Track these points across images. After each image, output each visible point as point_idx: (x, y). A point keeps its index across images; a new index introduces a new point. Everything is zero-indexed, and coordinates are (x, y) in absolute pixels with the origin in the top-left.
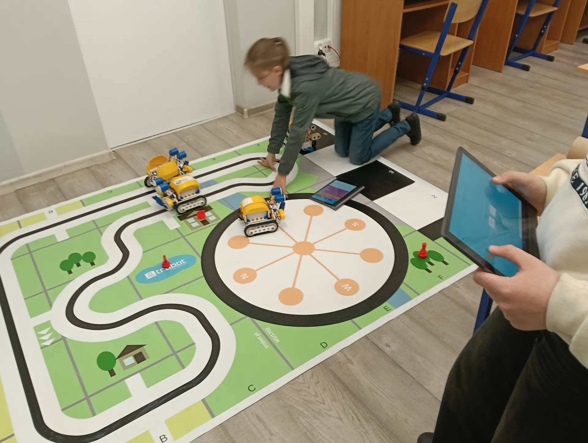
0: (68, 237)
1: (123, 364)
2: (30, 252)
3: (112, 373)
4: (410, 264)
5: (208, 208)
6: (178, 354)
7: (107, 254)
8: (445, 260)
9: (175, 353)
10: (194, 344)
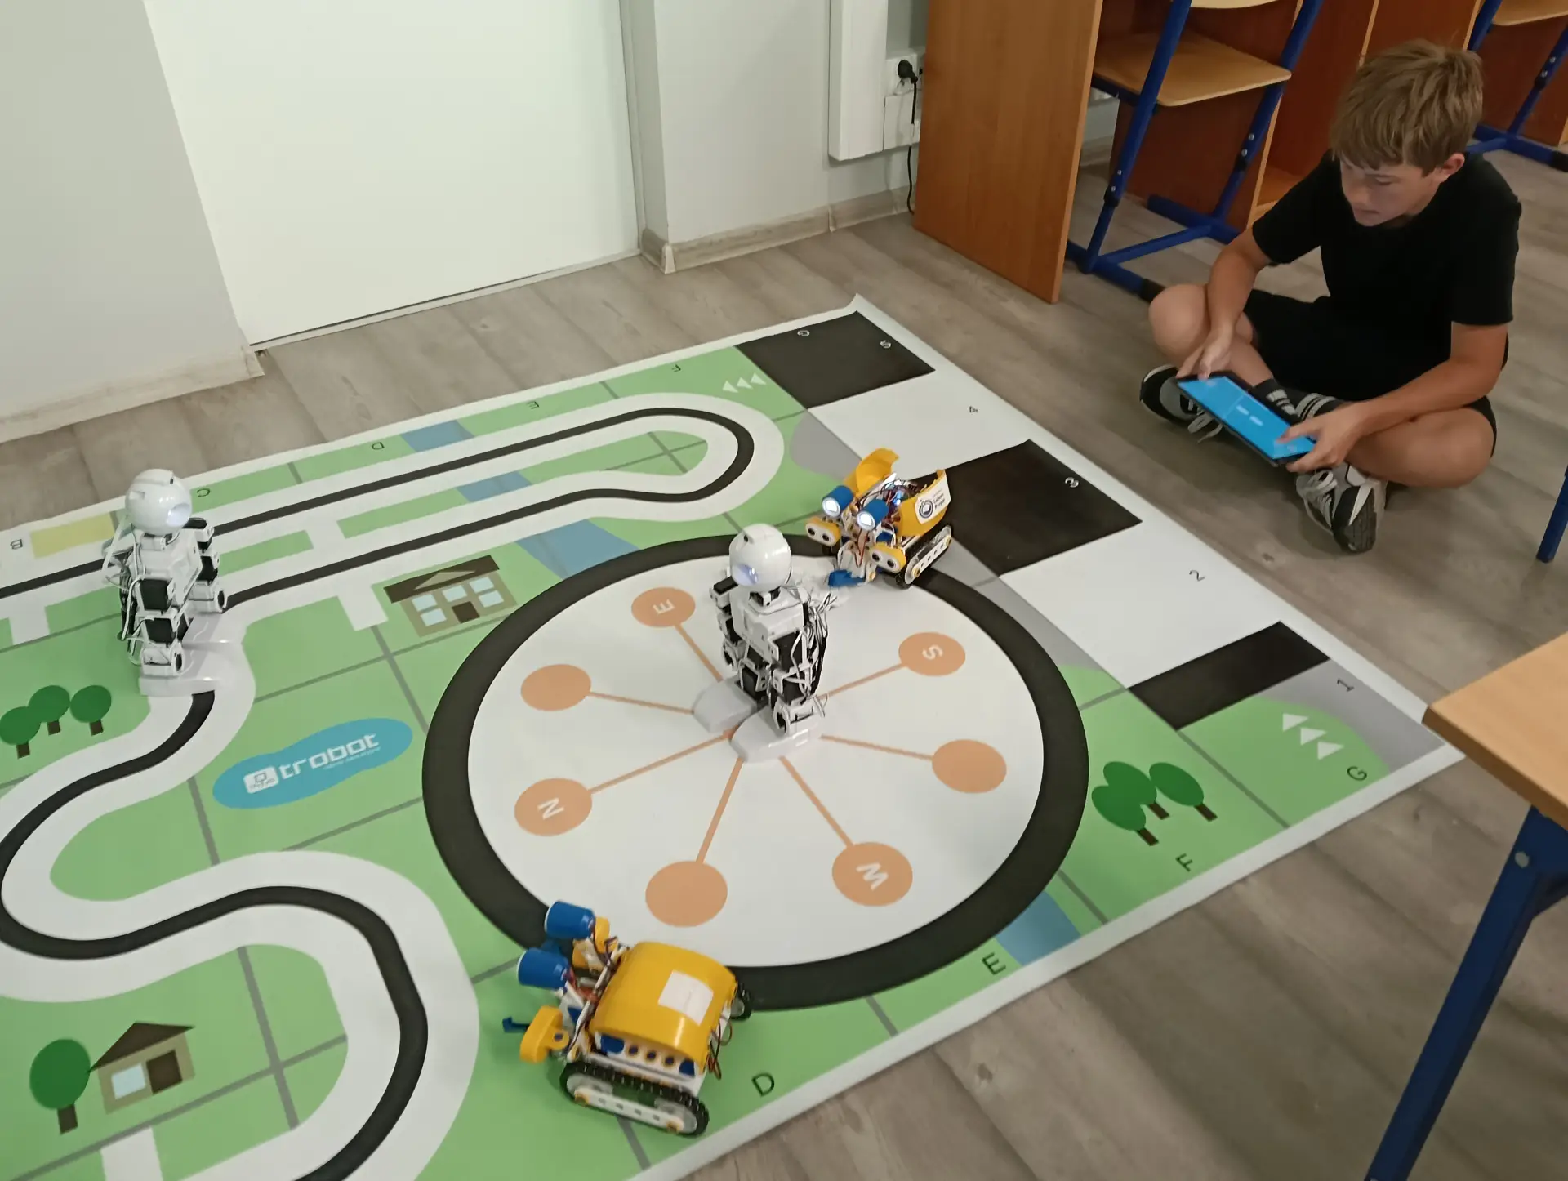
0: (47, 633)
1: (108, 1091)
3: (68, 1121)
4: (1089, 807)
5: (483, 565)
6: (287, 1071)
7: (146, 696)
8: (1207, 802)
9: (277, 1068)
10: (343, 1038)
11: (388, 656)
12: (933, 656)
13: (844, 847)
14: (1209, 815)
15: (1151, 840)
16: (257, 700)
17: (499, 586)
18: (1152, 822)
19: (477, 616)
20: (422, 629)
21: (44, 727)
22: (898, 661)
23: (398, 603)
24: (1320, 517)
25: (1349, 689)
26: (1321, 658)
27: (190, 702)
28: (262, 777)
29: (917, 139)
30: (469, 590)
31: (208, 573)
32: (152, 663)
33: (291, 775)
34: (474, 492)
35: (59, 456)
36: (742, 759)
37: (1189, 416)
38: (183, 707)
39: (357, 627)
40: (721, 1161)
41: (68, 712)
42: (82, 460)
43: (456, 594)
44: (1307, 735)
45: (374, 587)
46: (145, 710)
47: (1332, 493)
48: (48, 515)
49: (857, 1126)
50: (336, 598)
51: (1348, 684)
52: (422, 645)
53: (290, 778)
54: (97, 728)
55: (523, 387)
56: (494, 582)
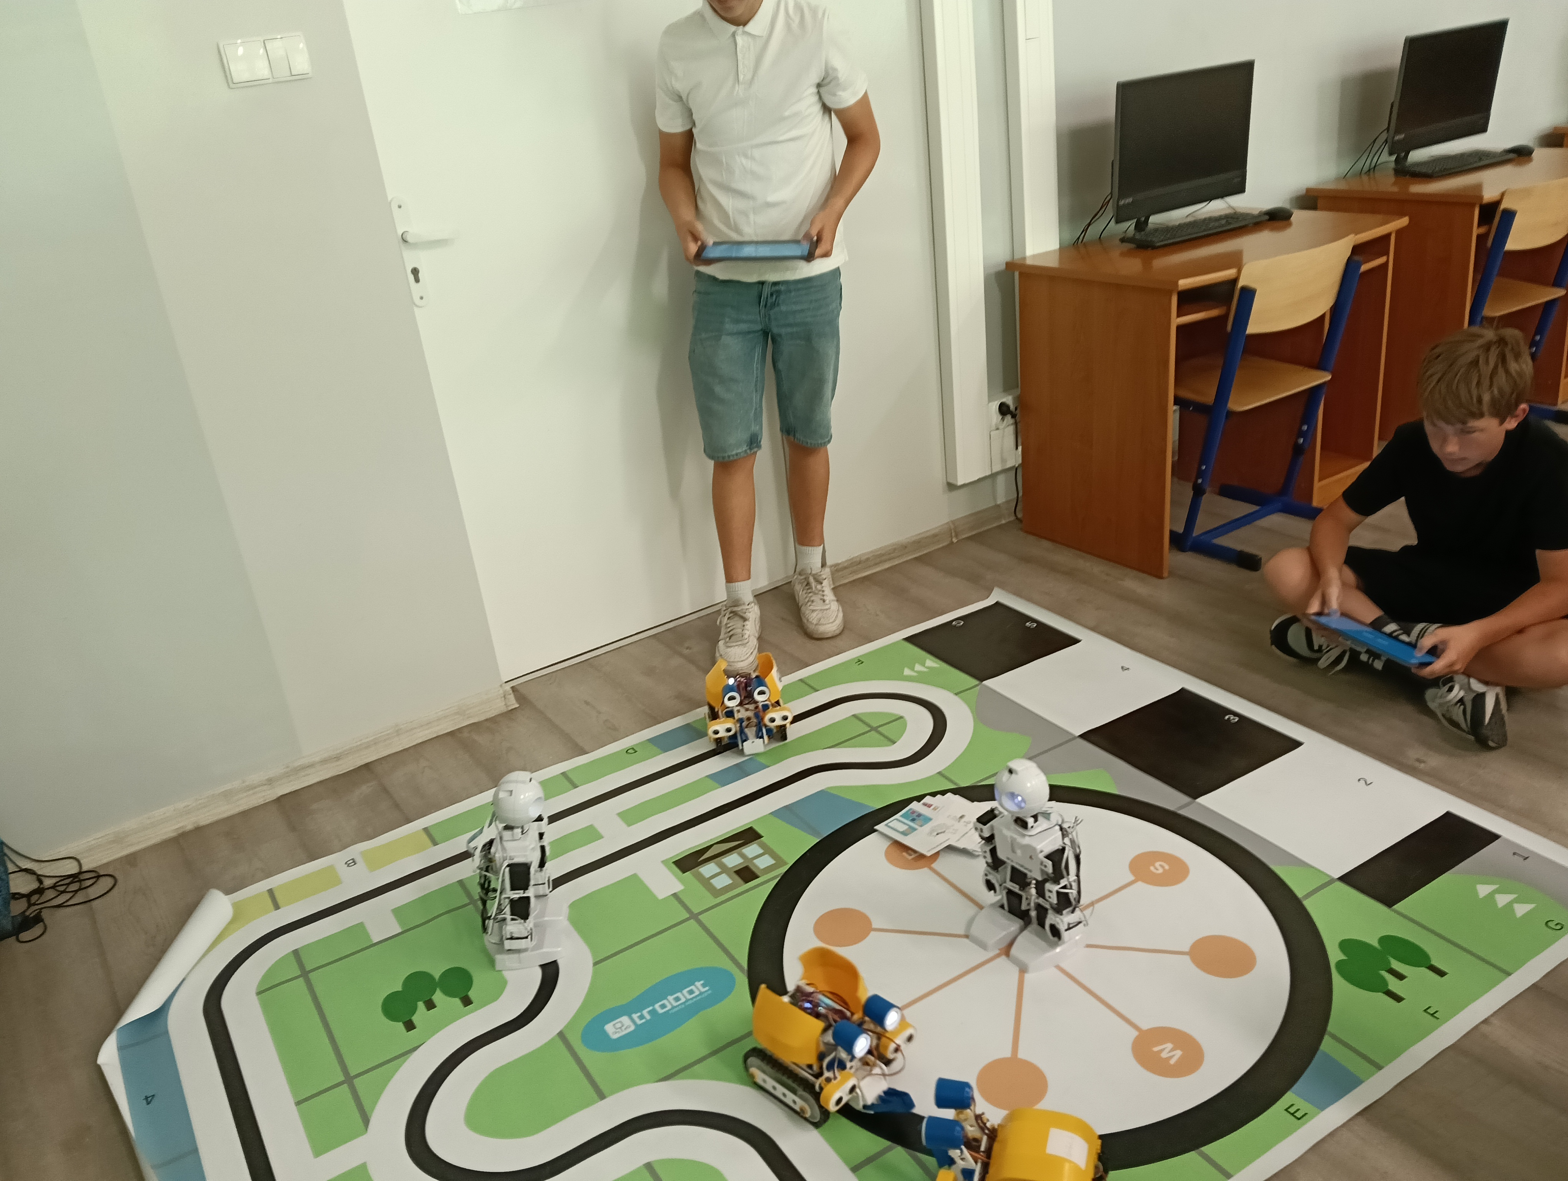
0: (400, 931)
2: (305, 974)
5: (749, 836)
7: (501, 971)
8: (1435, 962)
11: (694, 916)
12: (1161, 870)
13: (1135, 1033)
14: (1441, 974)
15: (1398, 999)
16: (595, 964)
17: (768, 851)
18: (1393, 984)
19: (757, 877)
20: (716, 893)
21: (421, 1005)
22: (1131, 878)
23: (688, 874)
24: (1455, 724)
25: (1526, 859)
26: (1495, 837)
27: (538, 974)
28: (619, 1025)
29: (1020, 461)
30: (743, 856)
31: (543, 861)
32: (512, 938)
33: (644, 1021)
34: (722, 779)
35: (365, 789)
36: (1023, 970)
37: (1315, 655)
38: (536, 978)
39: (661, 896)
41: (438, 991)
42: (385, 790)
43: (733, 861)
44: (1502, 900)
45: (663, 862)
46: (504, 984)
47: (1461, 701)
48: (370, 837)
50: (635, 876)
51: (1525, 856)
52: (717, 905)
53: (642, 1023)
54: (467, 1001)
56: (762, 848)
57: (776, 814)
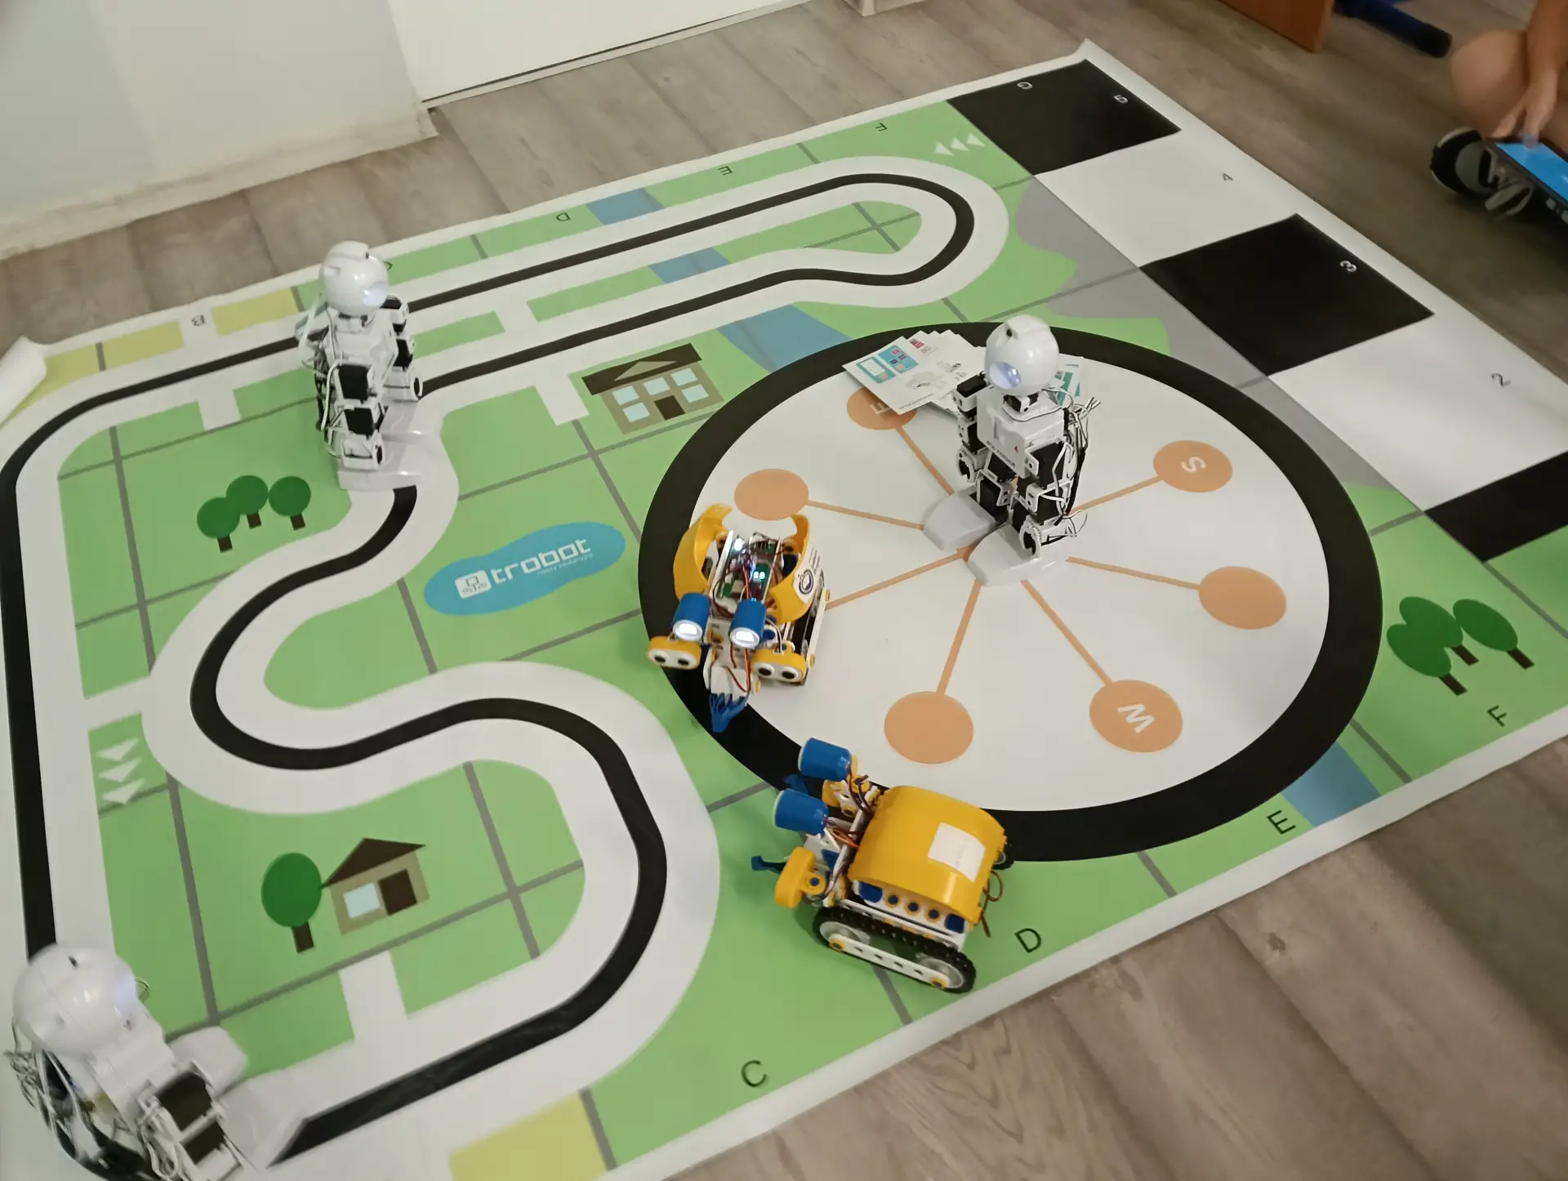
0: (237, 418)
1: (341, 909)
2: (118, 460)
3: (304, 940)
4: (1384, 648)
5: (684, 355)
6: (525, 897)
7: (346, 490)
8: (1521, 647)
9: (514, 893)
10: (579, 865)
11: (593, 454)
12: (1194, 469)
13: (1101, 685)
14: (1525, 662)
15: (1457, 688)
16: (461, 498)
17: (703, 380)
18: (1457, 667)
19: (681, 412)
20: (625, 425)
21: (244, 520)
22: (1153, 474)
23: (598, 396)
27: (390, 499)
30: (671, 382)
31: (404, 359)
32: (352, 456)
34: (668, 272)
35: (235, 224)
36: (980, 582)
38: (386, 504)
39: (558, 422)
40: (988, 1022)
41: (268, 504)
42: (257, 229)
43: (657, 387)
45: (571, 376)
46: (348, 505)
48: (227, 289)
49: (1137, 994)
50: (533, 389)
52: (624, 443)
54: (298, 523)
55: (713, 150)
56: (697, 375)
57: (724, 330)
